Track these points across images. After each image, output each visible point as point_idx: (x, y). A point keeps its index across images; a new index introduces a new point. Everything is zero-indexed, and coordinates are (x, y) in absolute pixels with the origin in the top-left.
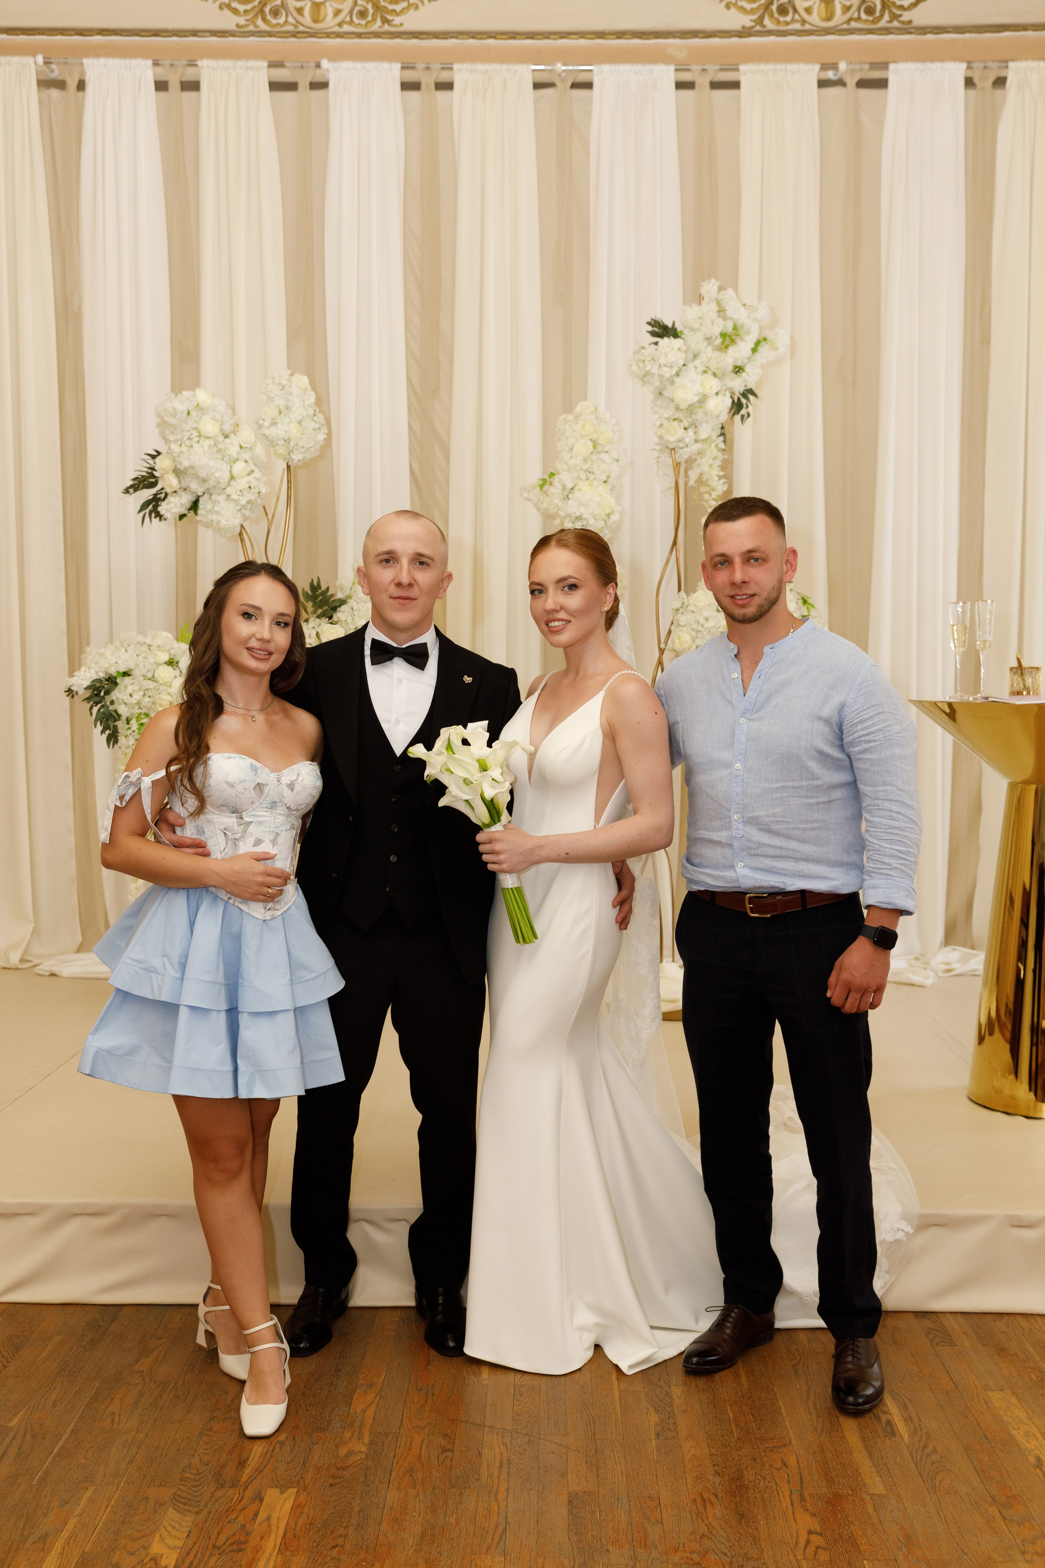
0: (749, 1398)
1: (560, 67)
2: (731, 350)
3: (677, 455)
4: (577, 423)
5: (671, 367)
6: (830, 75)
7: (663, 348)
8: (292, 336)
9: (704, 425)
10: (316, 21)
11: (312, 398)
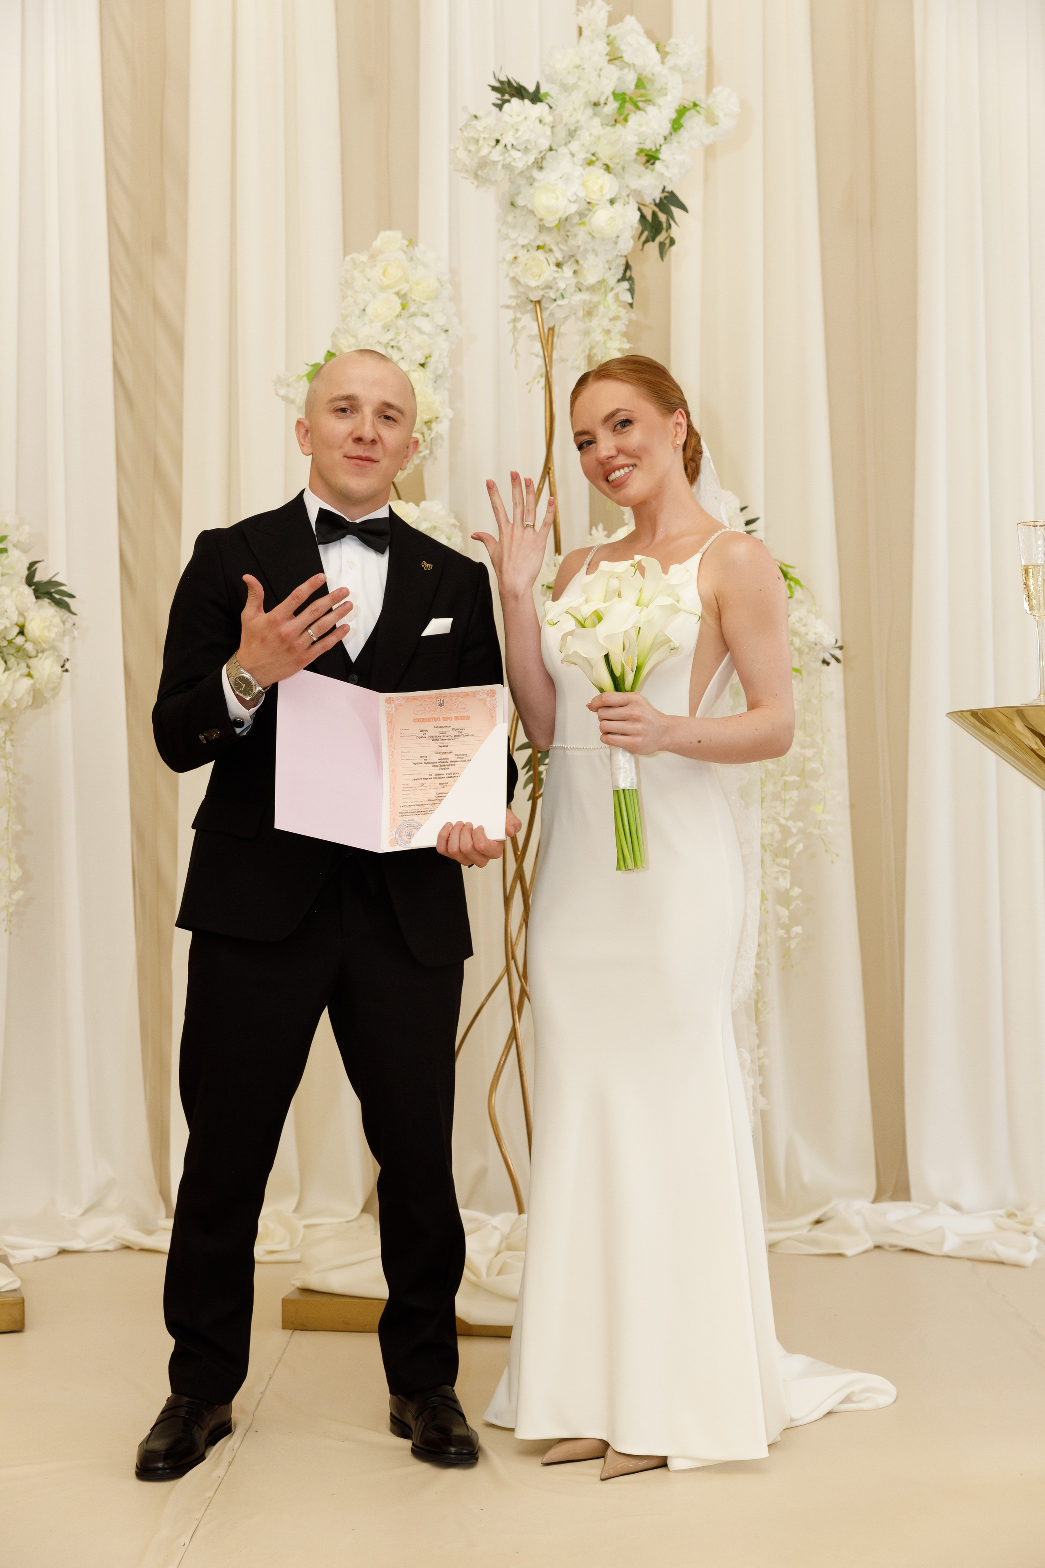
2: (635, 121)
3: (546, 314)
4: (375, 266)
5: (526, 150)
7: (511, 116)
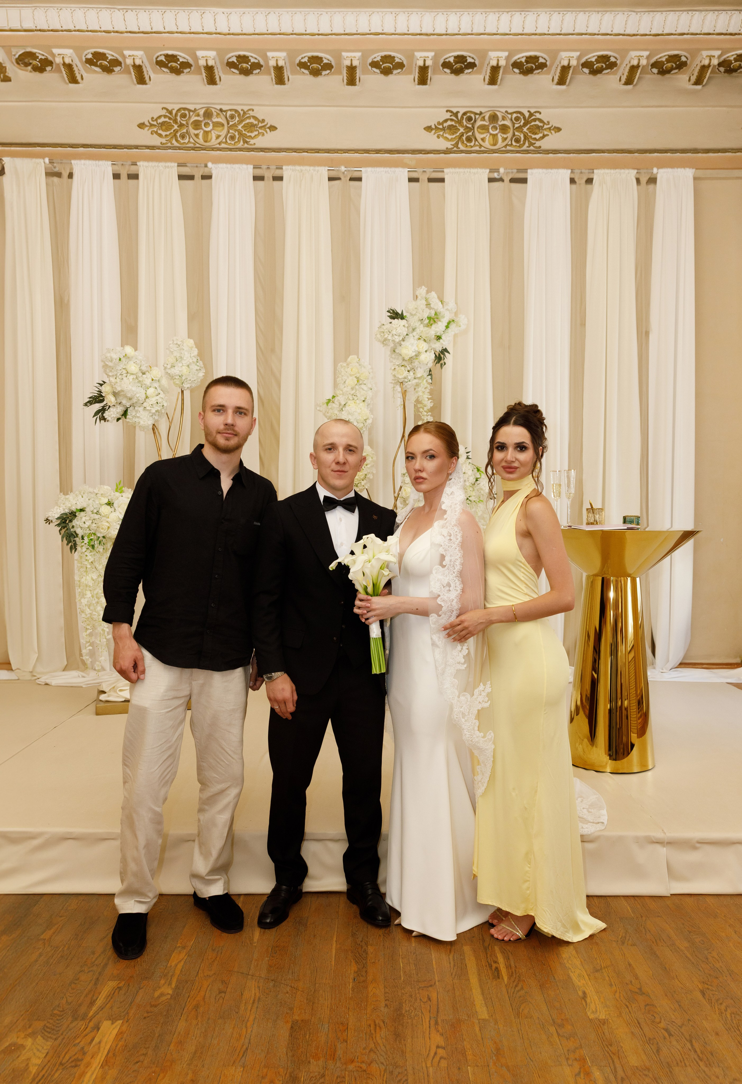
0: (414, 954)
1: (343, 168)
2: (433, 326)
3: (404, 386)
4: (349, 367)
5: (399, 336)
6: (496, 175)
7: (396, 325)
8: (191, 318)
9: (419, 369)
10: (206, 141)
11: (196, 352)
